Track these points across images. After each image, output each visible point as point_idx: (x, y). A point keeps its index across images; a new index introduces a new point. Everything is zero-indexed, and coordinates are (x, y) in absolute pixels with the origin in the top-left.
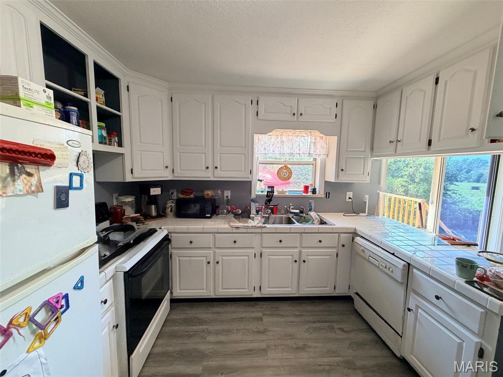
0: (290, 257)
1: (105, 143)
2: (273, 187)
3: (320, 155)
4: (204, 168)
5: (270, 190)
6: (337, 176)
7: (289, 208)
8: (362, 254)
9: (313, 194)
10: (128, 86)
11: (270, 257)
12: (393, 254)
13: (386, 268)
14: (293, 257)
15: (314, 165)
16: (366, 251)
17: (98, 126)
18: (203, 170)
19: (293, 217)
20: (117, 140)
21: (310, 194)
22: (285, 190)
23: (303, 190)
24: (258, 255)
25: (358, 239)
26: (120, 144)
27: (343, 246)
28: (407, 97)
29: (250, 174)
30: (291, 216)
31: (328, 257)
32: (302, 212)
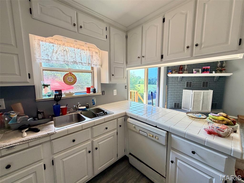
0: (84, 151)
2: (60, 91)
3: (96, 65)
5: (58, 94)
6: (110, 79)
7: (77, 106)
8: (134, 129)
9: (94, 93)
12: (156, 127)
13: (153, 137)
14: (86, 150)
15: (92, 73)
16: (136, 127)
19: (81, 113)
21: (92, 93)
22: (71, 92)
23: (86, 91)
24: (48, 165)
25: (129, 120)
27: (120, 126)
28: (146, 30)
29: (29, 78)
30: (79, 112)
31: (112, 137)
32: (87, 107)
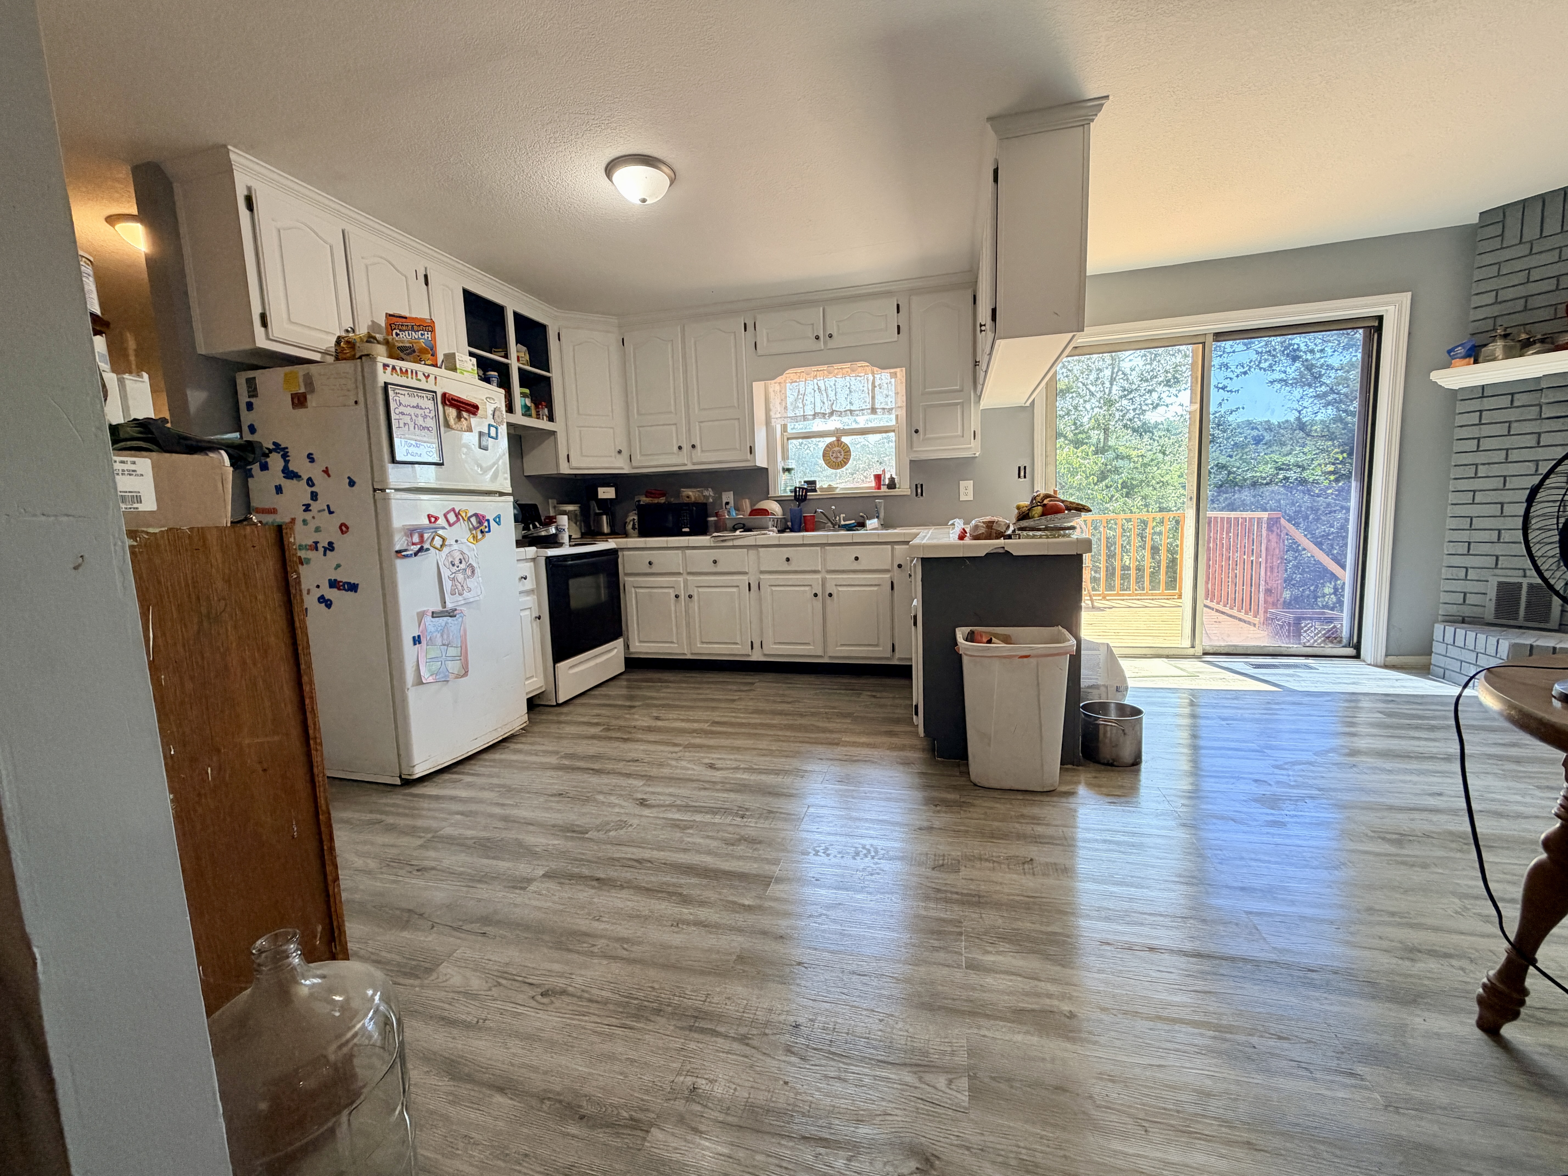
0: (807, 588)
1: (530, 416)
2: (814, 483)
4: (676, 448)
6: (911, 444)
9: (891, 489)
10: (559, 334)
11: (774, 588)
14: (811, 589)
15: (897, 432)
17: (521, 393)
18: (673, 453)
20: (547, 413)
21: (884, 489)
23: (871, 483)
24: (754, 587)
26: (551, 418)
27: (898, 565)
29: (751, 453)
31: (875, 588)
